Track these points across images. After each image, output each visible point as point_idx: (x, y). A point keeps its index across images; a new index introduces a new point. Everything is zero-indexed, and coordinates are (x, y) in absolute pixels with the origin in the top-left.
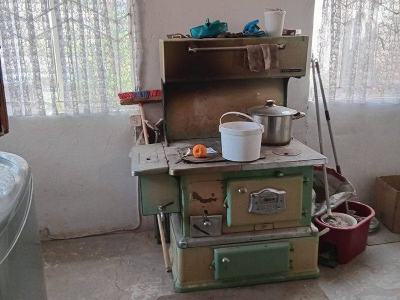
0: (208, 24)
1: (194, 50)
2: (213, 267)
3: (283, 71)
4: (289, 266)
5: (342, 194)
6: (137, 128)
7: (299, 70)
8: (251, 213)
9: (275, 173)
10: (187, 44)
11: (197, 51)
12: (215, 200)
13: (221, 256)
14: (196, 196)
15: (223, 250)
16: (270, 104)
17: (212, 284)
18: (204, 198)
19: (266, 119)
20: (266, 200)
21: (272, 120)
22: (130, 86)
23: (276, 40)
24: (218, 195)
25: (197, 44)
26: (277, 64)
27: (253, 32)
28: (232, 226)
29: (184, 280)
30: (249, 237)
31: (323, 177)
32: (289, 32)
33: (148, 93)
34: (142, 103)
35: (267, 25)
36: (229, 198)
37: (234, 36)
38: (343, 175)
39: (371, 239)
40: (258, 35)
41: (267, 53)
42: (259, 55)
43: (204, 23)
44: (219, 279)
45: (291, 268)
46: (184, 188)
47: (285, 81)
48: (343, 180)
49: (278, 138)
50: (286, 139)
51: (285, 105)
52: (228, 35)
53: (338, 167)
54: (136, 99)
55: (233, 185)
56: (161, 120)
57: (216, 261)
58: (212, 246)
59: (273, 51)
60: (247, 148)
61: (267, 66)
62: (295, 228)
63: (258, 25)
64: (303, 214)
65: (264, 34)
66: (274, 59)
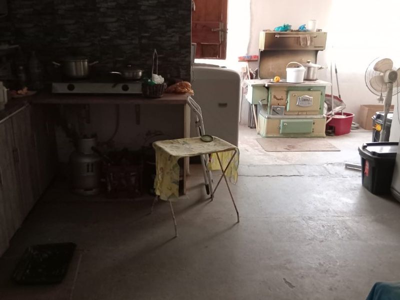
0: (284, 26)
1: (278, 36)
2: (280, 128)
3: (315, 47)
4: (312, 130)
5: (340, 107)
6: (244, 73)
7: (322, 47)
8: (298, 105)
9: (309, 89)
10: (275, 34)
11: (280, 37)
12: (282, 99)
13: (284, 123)
14: (275, 97)
15: (285, 121)
16: (309, 62)
17: (278, 136)
18: (278, 98)
19: (307, 68)
20: (305, 100)
21: (309, 68)
22: (244, 54)
23: (313, 33)
24: (284, 97)
25: (279, 34)
26: (313, 43)
27: (303, 29)
28: (289, 111)
29: (267, 133)
30: (295, 117)
31: (331, 100)
32: (319, 30)
33: (251, 57)
34: (249, 61)
35: (309, 27)
36: (289, 99)
37: (295, 31)
38: (342, 99)
39: (351, 130)
40: (305, 31)
41: (308, 39)
42: (305, 39)
43: (282, 25)
44: (282, 133)
45: (313, 132)
46: (270, 93)
47: (317, 52)
48: (341, 101)
49: (311, 77)
50: (315, 79)
51: (316, 63)
52: (292, 31)
53: (340, 96)
54: (245, 59)
55: (291, 93)
56: (257, 69)
57: (281, 125)
58: (280, 119)
59: (311, 38)
60: (298, 77)
61: (308, 44)
62: (316, 115)
63: (305, 26)
64: (320, 108)
65: (308, 31)
66: (311, 41)
